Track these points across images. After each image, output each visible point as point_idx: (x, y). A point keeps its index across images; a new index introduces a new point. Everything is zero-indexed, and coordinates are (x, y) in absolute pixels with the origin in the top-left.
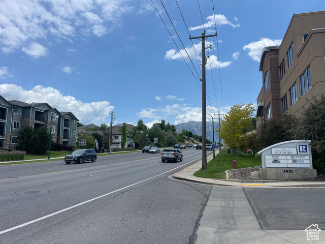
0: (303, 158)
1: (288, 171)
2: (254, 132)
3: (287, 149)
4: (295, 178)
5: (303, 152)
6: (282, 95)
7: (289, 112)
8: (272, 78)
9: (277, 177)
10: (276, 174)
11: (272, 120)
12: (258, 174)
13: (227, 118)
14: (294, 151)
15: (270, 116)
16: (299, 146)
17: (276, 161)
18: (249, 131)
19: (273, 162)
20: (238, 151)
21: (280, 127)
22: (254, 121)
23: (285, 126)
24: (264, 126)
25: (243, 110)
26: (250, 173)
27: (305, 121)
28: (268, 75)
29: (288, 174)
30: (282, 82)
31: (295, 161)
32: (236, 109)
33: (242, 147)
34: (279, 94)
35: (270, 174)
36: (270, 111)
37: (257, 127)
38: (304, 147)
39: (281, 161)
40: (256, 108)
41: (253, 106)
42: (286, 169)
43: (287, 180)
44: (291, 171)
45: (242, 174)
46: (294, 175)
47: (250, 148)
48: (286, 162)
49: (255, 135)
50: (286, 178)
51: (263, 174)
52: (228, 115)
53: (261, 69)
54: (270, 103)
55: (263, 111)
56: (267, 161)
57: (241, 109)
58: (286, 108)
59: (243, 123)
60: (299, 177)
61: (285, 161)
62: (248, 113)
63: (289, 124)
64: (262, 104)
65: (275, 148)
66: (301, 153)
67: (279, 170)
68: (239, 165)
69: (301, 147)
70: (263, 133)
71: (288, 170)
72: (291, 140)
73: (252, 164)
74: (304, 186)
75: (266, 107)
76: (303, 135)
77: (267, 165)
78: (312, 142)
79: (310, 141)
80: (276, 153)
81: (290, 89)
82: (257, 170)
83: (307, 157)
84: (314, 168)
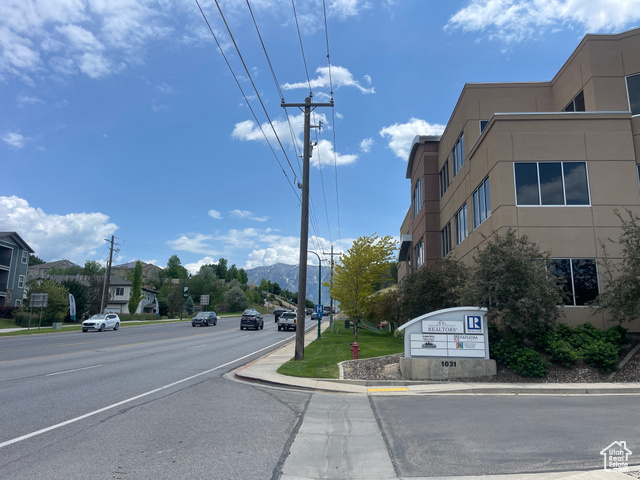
0: (475, 340)
1: (449, 363)
2: (394, 288)
3: (447, 323)
4: (460, 376)
5: (474, 328)
6: (443, 224)
7: (453, 255)
8: (427, 192)
9: (430, 375)
10: (429, 369)
11: (424, 269)
12: (396, 370)
13: (346, 261)
14: (459, 327)
15: (421, 261)
16: (468, 317)
17: (429, 345)
18: (385, 287)
19: (423, 347)
20: (363, 324)
21: (438, 282)
22: (394, 268)
23: (447, 281)
24: (411, 280)
25: (374, 247)
26: (383, 368)
27: (478, 274)
28: (421, 185)
29: (449, 369)
30: (444, 200)
31: (460, 345)
32: (362, 245)
33: (372, 317)
34: (437, 222)
35: (419, 369)
36: (422, 251)
37: (399, 279)
38: (476, 320)
39: (438, 345)
40: (398, 246)
41: (392, 241)
42: (444, 360)
43: (447, 380)
44: (453, 364)
45: (368, 368)
46: (457, 370)
47: (385, 319)
48: (445, 347)
49: (395, 295)
50: (445, 377)
51: (405, 369)
52: (349, 256)
53: (409, 174)
54: (422, 238)
55: (410, 251)
56: (413, 345)
57: (372, 245)
58: (448, 248)
59: (374, 271)
60: (466, 375)
61: (444, 345)
62: (384, 253)
63: (453, 277)
64: (409, 238)
65: (429, 321)
66: (472, 331)
67: (434, 362)
68: (364, 352)
69: (471, 319)
70: (408, 291)
71: (449, 360)
72: (455, 306)
73: (387, 349)
74: (474, 391)
75: (414, 244)
76: (475, 298)
77: (414, 353)
78: (489, 312)
79: (486, 309)
80: (430, 329)
81: (456, 215)
82: (396, 361)
83: (481, 338)
84: (491, 358)
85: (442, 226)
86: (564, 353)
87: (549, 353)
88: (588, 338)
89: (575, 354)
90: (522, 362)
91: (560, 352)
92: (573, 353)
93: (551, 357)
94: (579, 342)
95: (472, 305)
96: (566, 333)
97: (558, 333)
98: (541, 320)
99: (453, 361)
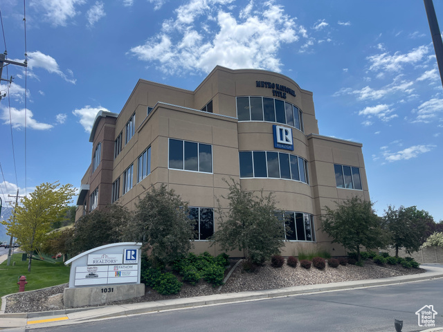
0: (130, 269)
1: (107, 289)
2: (70, 227)
3: (110, 256)
4: (116, 299)
5: (131, 259)
6: (115, 179)
7: (119, 202)
8: (104, 153)
9: (89, 302)
10: (89, 296)
11: (96, 211)
13: (27, 203)
14: (119, 259)
15: (95, 206)
16: (127, 251)
17: (92, 275)
18: (65, 226)
19: (87, 277)
21: (106, 222)
22: (74, 210)
23: (113, 221)
24: (84, 220)
25: (56, 192)
28: (100, 148)
29: (109, 296)
30: (117, 160)
31: (118, 274)
32: (44, 191)
33: (48, 251)
34: (111, 177)
35: (80, 298)
36: (96, 199)
37: (77, 219)
38: (133, 253)
39: (100, 275)
40: (78, 192)
41: (73, 189)
42: (104, 287)
43: (104, 304)
44: (111, 290)
46: (114, 296)
47: (60, 251)
48: (106, 276)
49: (72, 232)
50: (103, 301)
52: (31, 198)
53: (93, 137)
55: (87, 197)
56: (78, 276)
57: (54, 191)
58: (117, 196)
59: (54, 212)
60: (121, 298)
62: (63, 198)
63: (119, 218)
64: (87, 187)
65: (94, 255)
66: (129, 262)
67: (94, 290)
69: (129, 252)
70: (80, 229)
71: (107, 287)
72: (117, 241)
75: (91, 192)
76: (134, 235)
77: (78, 283)
78: (143, 246)
79: (141, 244)
80: (94, 262)
81: (125, 173)
82: (61, 291)
83: (135, 267)
84: (141, 282)
85: (114, 180)
86: (192, 275)
87: (182, 275)
88: (207, 263)
89: (199, 275)
90: (164, 284)
91: (189, 274)
92: (197, 274)
93: (183, 278)
94: (201, 266)
95: (131, 241)
96: (193, 259)
97: (189, 260)
98: (179, 251)
99: (111, 287)
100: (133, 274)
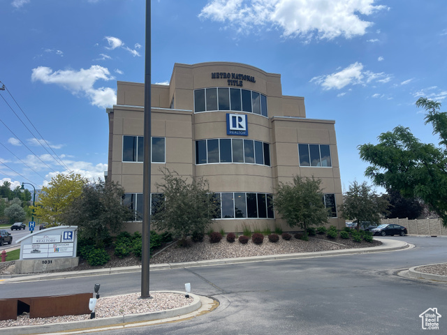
0: (67, 246)
1: (47, 261)
3: (50, 236)
4: (54, 269)
5: (68, 239)
9: (33, 270)
10: (33, 266)
14: (57, 239)
16: (64, 232)
17: (35, 251)
19: (32, 252)
29: (47, 265)
31: (57, 250)
35: (26, 266)
38: (70, 234)
39: (42, 251)
42: (44, 260)
43: (43, 272)
44: (50, 262)
46: (52, 266)
48: (47, 252)
50: (43, 270)
51: (17, 267)
56: (25, 251)
60: (58, 268)
65: (37, 236)
67: (37, 261)
69: (66, 234)
77: (25, 257)
79: (76, 227)
80: (37, 241)
83: (71, 245)
84: (77, 256)
99: (50, 260)
100: (70, 250)
